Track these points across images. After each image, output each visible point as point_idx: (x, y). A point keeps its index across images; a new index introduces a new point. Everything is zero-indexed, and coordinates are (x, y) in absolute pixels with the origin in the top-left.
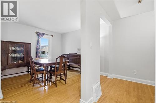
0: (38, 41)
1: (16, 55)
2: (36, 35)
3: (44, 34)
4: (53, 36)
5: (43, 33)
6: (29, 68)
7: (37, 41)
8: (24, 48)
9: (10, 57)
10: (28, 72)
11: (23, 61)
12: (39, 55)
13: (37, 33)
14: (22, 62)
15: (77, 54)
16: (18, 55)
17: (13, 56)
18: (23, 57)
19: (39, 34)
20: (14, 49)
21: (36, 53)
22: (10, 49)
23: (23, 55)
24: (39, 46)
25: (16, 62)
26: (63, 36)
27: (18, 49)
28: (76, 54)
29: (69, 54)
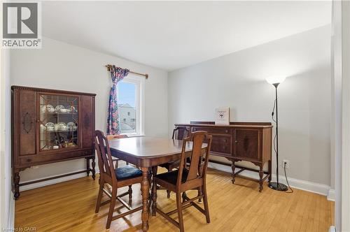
0: (113, 89)
1: (57, 127)
2: (107, 74)
3: (126, 72)
4: (147, 76)
5: (124, 67)
6: (91, 161)
7: (110, 89)
8: (78, 108)
9: (42, 131)
10: (88, 171)
11: (75, 142)
12: (115, 127)
13: (110, 68)
14: (72, 145)
15: (214, 123)
16: (64, 127)
17: (50, 129)
18: (76, 133)
19: (116, 72)
20: (52, 110)
21: (109, 120)
22: (43, 109)
23: (75, 127)
24: (115, 102)
25: (57, 147)
26: (171, 76)
27: (64, 110)
28: (210, 123)
29: (189, 123)
